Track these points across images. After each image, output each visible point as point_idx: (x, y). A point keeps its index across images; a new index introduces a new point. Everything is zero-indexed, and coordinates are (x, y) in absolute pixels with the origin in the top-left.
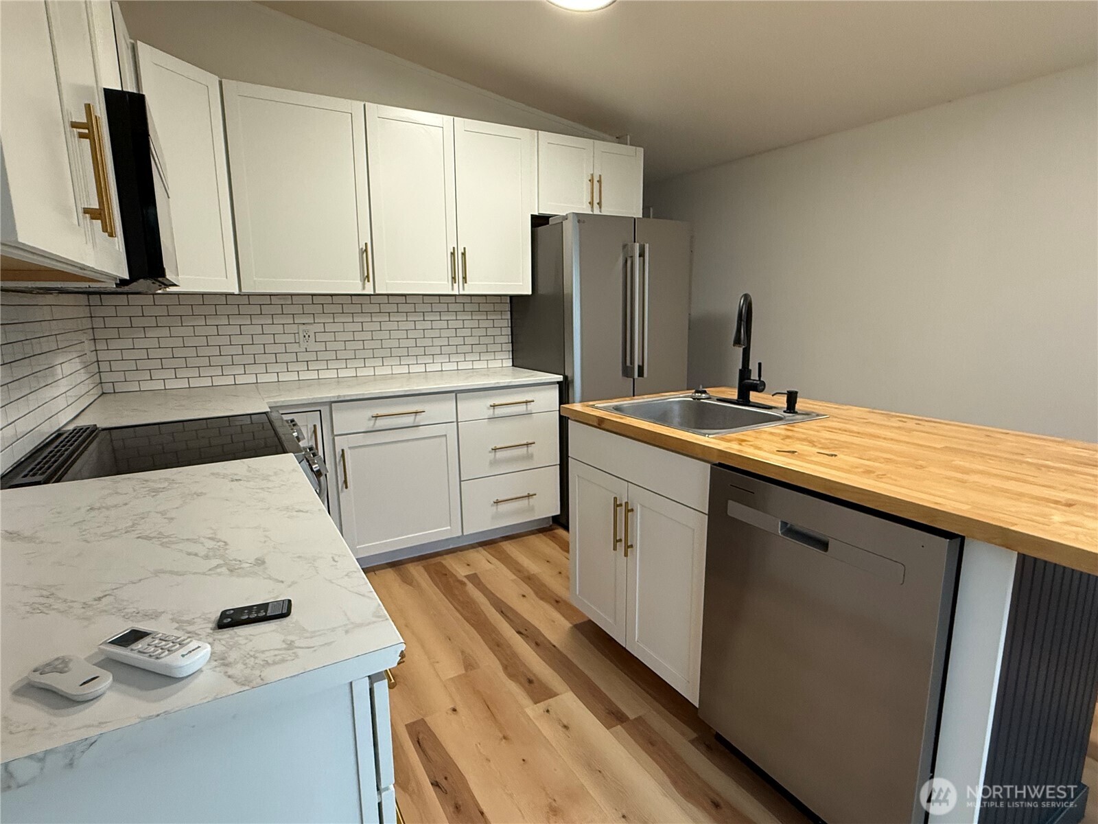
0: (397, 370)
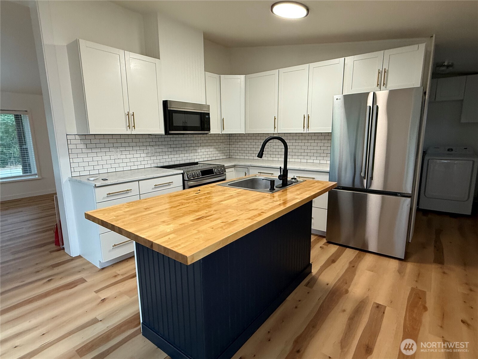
0: (296, 160)
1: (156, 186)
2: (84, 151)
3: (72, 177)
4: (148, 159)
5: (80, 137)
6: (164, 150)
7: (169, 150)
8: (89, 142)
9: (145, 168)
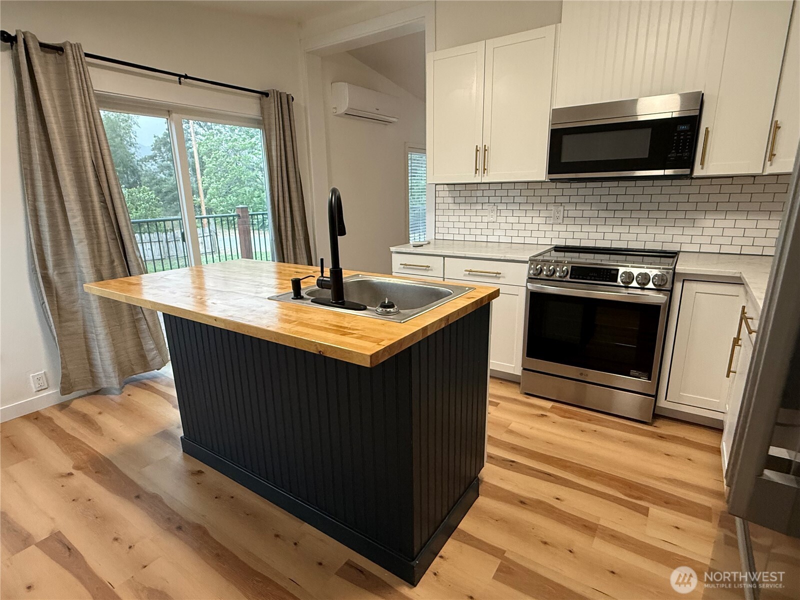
1: (471, 273)
2: (452, 206)
3: (435, 239)
4: (549, 228)
5: (448, 187)
6: (586, 214)
7: (603, 214)
8: (458, 194)
9: (537, 244)
